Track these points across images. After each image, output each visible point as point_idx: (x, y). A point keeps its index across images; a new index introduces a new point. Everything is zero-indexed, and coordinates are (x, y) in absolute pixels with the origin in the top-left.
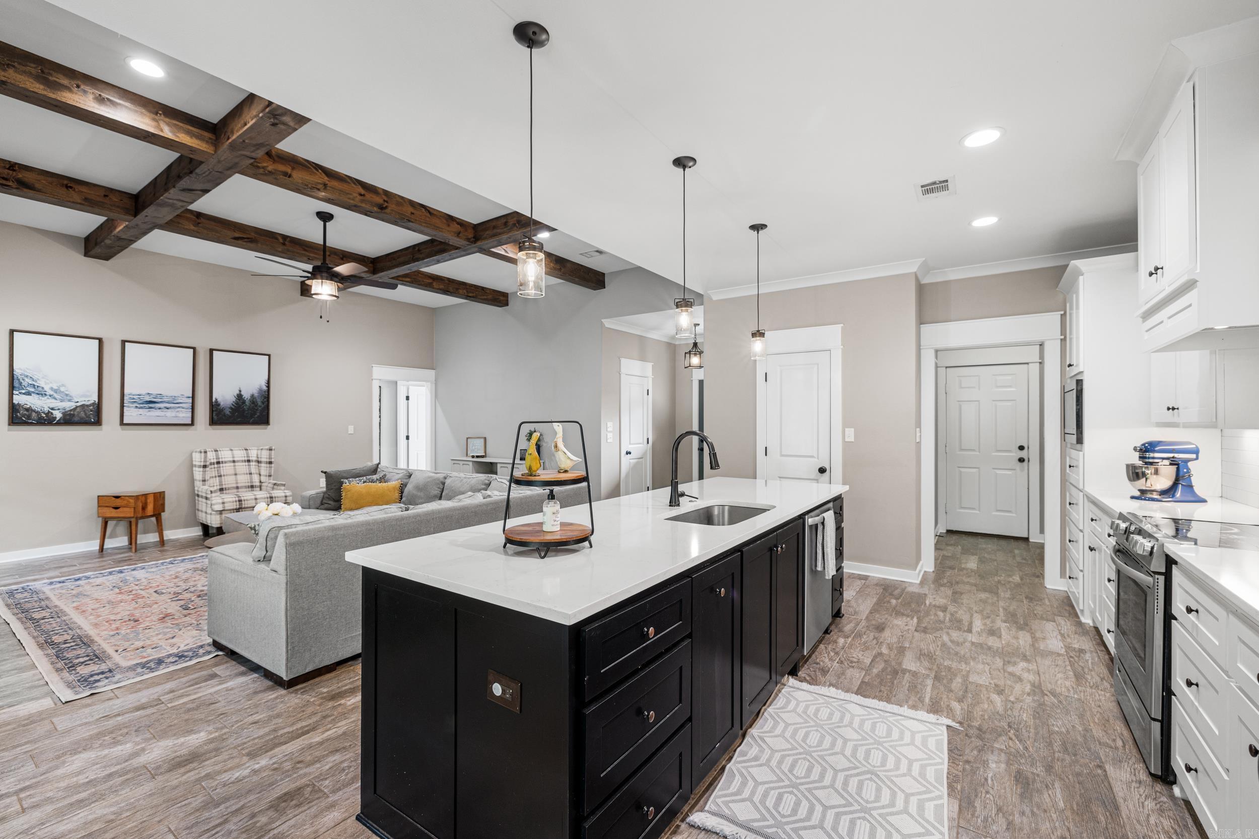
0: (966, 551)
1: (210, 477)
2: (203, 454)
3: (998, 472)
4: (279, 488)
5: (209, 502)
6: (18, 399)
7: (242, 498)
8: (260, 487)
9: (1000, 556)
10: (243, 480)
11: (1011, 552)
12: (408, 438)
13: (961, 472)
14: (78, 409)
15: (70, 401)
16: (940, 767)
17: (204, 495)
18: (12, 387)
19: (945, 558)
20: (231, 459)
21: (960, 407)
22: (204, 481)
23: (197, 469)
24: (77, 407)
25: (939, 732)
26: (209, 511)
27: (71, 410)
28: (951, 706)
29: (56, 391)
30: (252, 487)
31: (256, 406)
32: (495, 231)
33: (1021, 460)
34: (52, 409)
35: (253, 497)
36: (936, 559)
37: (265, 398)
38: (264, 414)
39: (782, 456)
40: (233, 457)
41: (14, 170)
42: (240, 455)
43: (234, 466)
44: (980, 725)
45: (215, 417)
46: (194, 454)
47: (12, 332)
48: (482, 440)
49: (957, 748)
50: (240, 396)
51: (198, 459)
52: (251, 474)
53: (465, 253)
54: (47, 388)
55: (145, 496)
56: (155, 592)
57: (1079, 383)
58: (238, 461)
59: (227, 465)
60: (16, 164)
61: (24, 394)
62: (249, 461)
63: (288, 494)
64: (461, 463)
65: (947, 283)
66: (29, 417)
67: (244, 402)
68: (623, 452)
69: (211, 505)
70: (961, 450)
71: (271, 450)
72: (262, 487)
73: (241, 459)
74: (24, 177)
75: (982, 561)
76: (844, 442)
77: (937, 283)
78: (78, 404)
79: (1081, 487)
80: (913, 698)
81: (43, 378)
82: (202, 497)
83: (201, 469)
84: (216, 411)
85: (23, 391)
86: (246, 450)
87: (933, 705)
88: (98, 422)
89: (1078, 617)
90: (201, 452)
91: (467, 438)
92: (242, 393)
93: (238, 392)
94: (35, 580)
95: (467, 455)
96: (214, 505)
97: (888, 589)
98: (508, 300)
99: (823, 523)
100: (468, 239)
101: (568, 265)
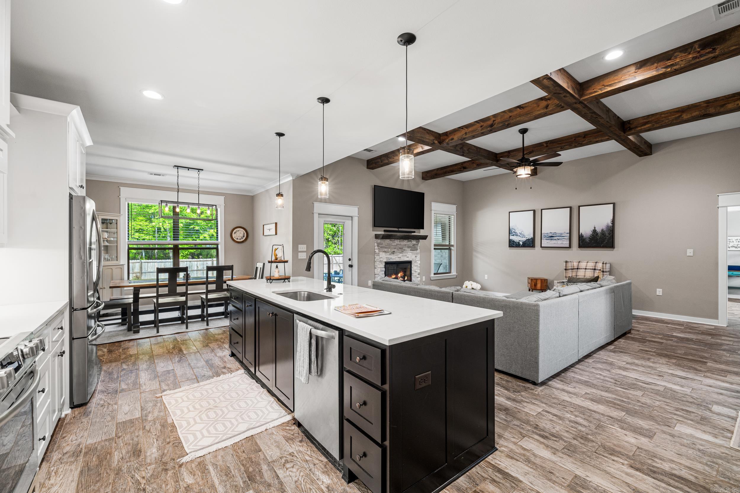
6: (512, 238)
14: (528, 241)
15: (525, 237)
16: (181, 429)
18: (509, 233)
25: (191, 447)
27: (525, 241)
28: (193, 476)
29: (521, 234)
31: (605, 236)
34: (520, 241)
37: (611, 231)
38: (610, 241)
40: (586, 266)
42: (591, 265)
43: (586, 271)
44: (167, 474)
45: (581, 244)
47: (509, 212)
49: (177, 447)
50: (595, 231)
54: (518, 233)
55: (536, 280)
59: (581, 270)
62: (594, 269)
66: (514, 244)
67: (597, 234)
71: (606, 263)
73: (590, 268)
78: (528, 239)
80: (221, 463)
81: (517, 229)
84: (581, 240)
85: (512, 235)
86: (595, 262)
87: (205, 467)
88: (534, 246)
92: (596, 229)
93: (593, 229)
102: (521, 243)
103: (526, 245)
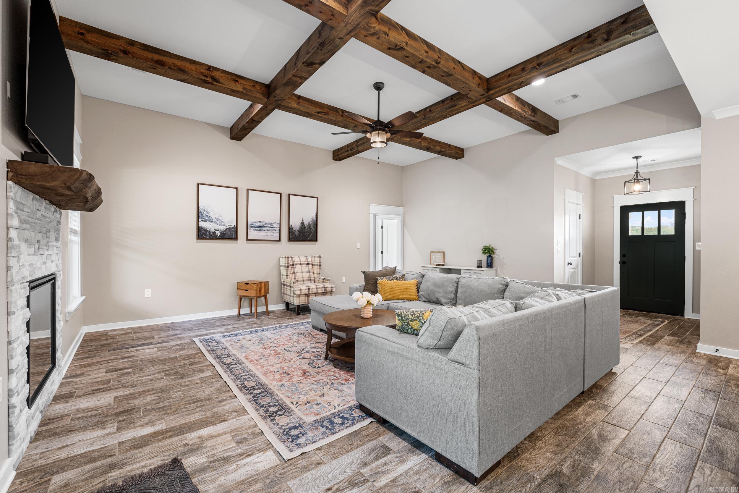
1: (291, 273)
2: (287, 259)
4: (327, 281)
5: (292, 289)
6: (202, 224)
7: (310, 287)
8: (314, 280)
10: (306, 276)
12: (382, 253)
14: (227, 230)
15: (223, 225)
17: (288, 284)
18: (198, 217)
20: (299, 263)
22: (287, 275)
23: (283, 268)
24: (227, 229)
26: (292, 294)
27: (224, 231)
29: (217, 219)
30: (310, 280)
31: (311, 230)
32: (510, 78)
34: (216, 230)
35: (315, 287)
37: (315, 225)
38: (314, 235)
40: (300, 261)
41: (210, 71)
42: (303, 260)
43: (301, 267)
45: (291, 237)
46: (281, 259)
47: (198, 184)
48: (442, 254)
50: (303, 223)
51: (283, 262)
52: (309, 272)
53: (472, 105)
54: (213, 218)
55: (261, 283)
56: (285, 349)
58: (303, 264)
59: (297, 266)
60: (211, 66)
61: (203, 221)
62: (308, 264)
63: (333, 286)
64: (430, 269)
66: (205, 235)
67: (305, 227)
68: (567, 263)
69: (294, 291)
71: (320, 257)
72: (316, 281)
74: (215, 75)
78: (227, 227)
81: (212, 212)
82: (287, 285)
83: (286, 268)
84: (291, 232)
85: (203, 219)
86: (306, 257)
88: (236, 239)
90: (286, 258)
91: (431, 253)
92: (304, 222)
93: (302, 221)
94: (214, 333)
95: (431, 264)
96: (296, 291)
98: (463, 154)
100: (484, 90)
101: (539, 113)
102: (218, 233)
103: (226, 236)
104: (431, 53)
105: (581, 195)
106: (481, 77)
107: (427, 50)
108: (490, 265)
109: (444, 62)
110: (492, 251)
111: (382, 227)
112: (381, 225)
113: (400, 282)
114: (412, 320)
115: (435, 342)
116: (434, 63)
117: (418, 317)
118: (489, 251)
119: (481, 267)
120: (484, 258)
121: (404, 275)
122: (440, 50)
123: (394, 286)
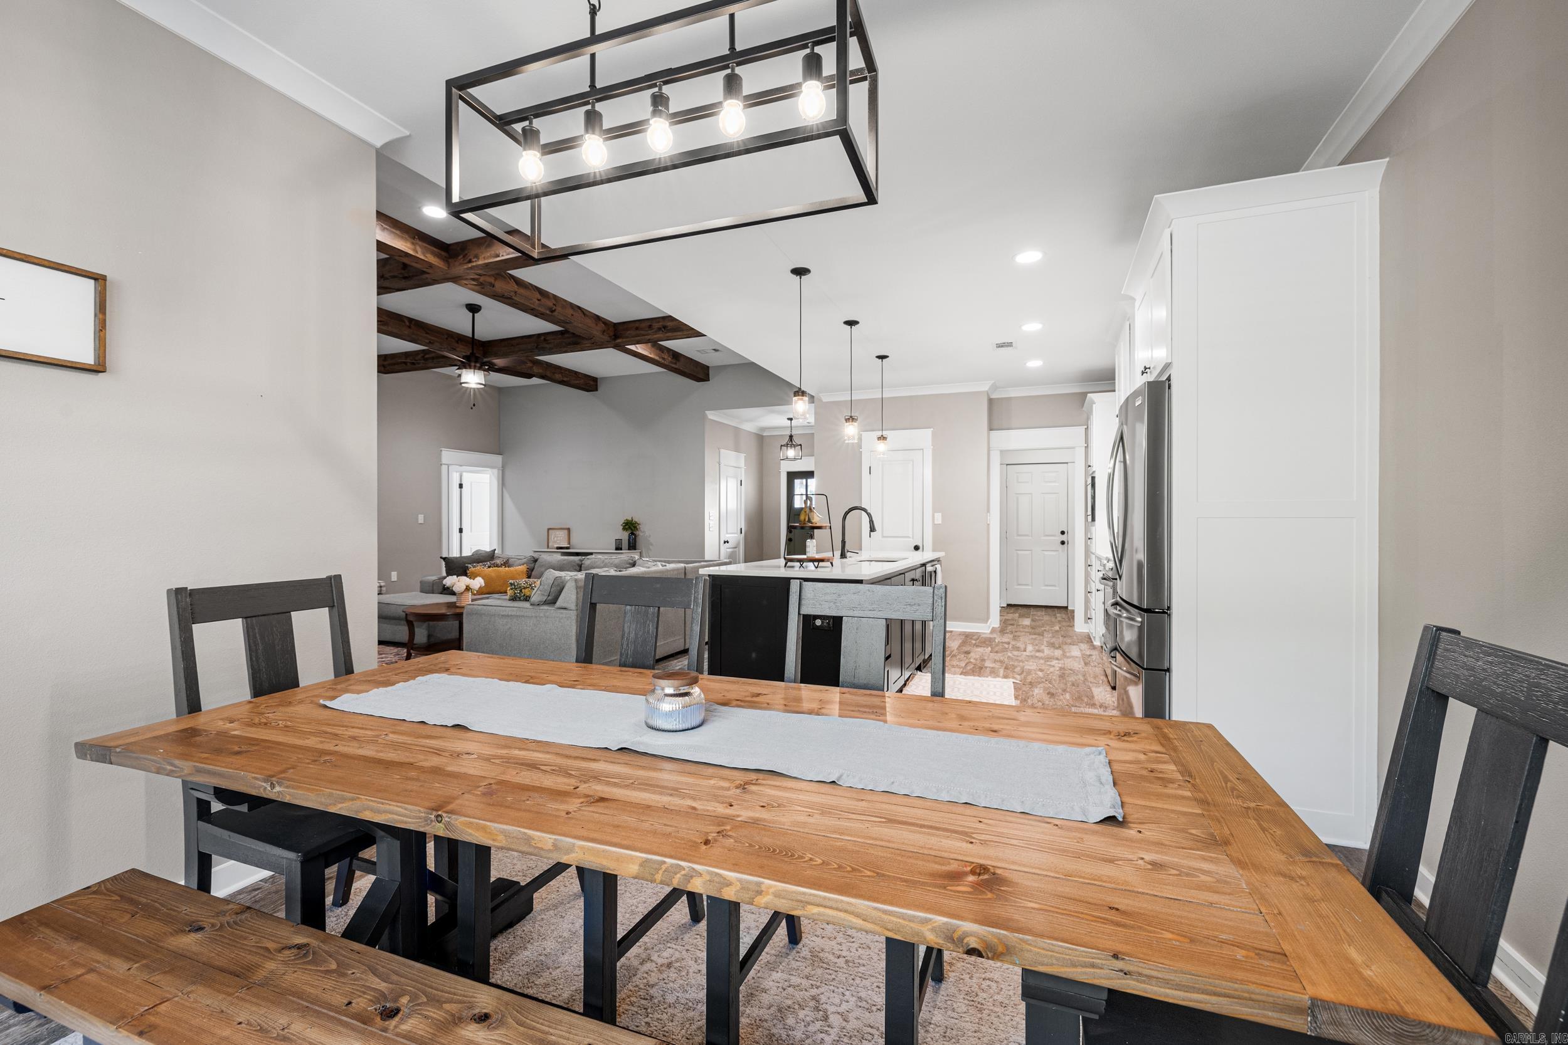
0: (1021, 616)
3: (1046, 553)
9: (1046, 618)
11: (1055, 615)
12: (461, 531)
13: (1018, 554)
19: (1006, 620)
21: (1018, 499)
25: (1008, 685)
28: (1015, 675)
32: (638, 332)
33: (1063, 543)
36: (1001, 621)
39: (883, 537)
44: (1032, 681)
48: (566, 531)
49: (1019, 689)
53: (598, 347)
57: (1093, 478)
63: (382, 584)
64: (547, 553)
65: (1009, 399)
68: (722, 542)
70: (1018, 535)
75: (1033, 620)
76: (934, 525)
77: (1002, 399)
79: (1094, 552)
80: (992, 674)
87: (1004, 676)
89: (1092, 642)
91: (549, 529)
95: (548, 547)
97: (967, 637)
98: (597, 385)
99: (935, 572)
100: (610, 337)
101: (682, 359)
104: (544, 301)
105: (743, 456)
106: (606, 323)
107: (539, 297)
108: (632, 546)
109: (560, 309)
110: (635, 527)
111: (461, 486)
112: (458, 482)
113: (503, 569)
114: (525, 588)
115: (545, 598)
116: (548, 312)
117: (530, 585)
118: (631, 526)
119: (621, 549)
120: (625, 536)
121: (508, 560)
122: (555, 296)
123: (493, 575)
